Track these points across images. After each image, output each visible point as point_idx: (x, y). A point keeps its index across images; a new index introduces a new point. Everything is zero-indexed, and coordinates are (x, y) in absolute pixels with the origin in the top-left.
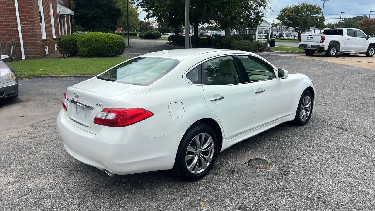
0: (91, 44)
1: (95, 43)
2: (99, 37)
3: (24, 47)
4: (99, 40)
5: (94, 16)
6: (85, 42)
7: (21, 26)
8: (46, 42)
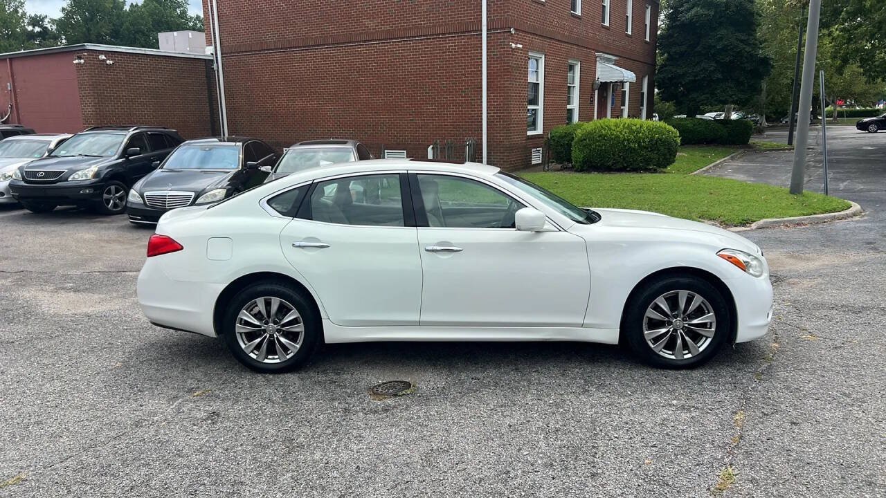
0: (590, 145)
1: (599, 141)
2: (610, 129)
3: (487, 150)
4: (606, 136)
5: (697, 78)
6: (582, 141)
7: (487, 113)
8: (541, 139)
